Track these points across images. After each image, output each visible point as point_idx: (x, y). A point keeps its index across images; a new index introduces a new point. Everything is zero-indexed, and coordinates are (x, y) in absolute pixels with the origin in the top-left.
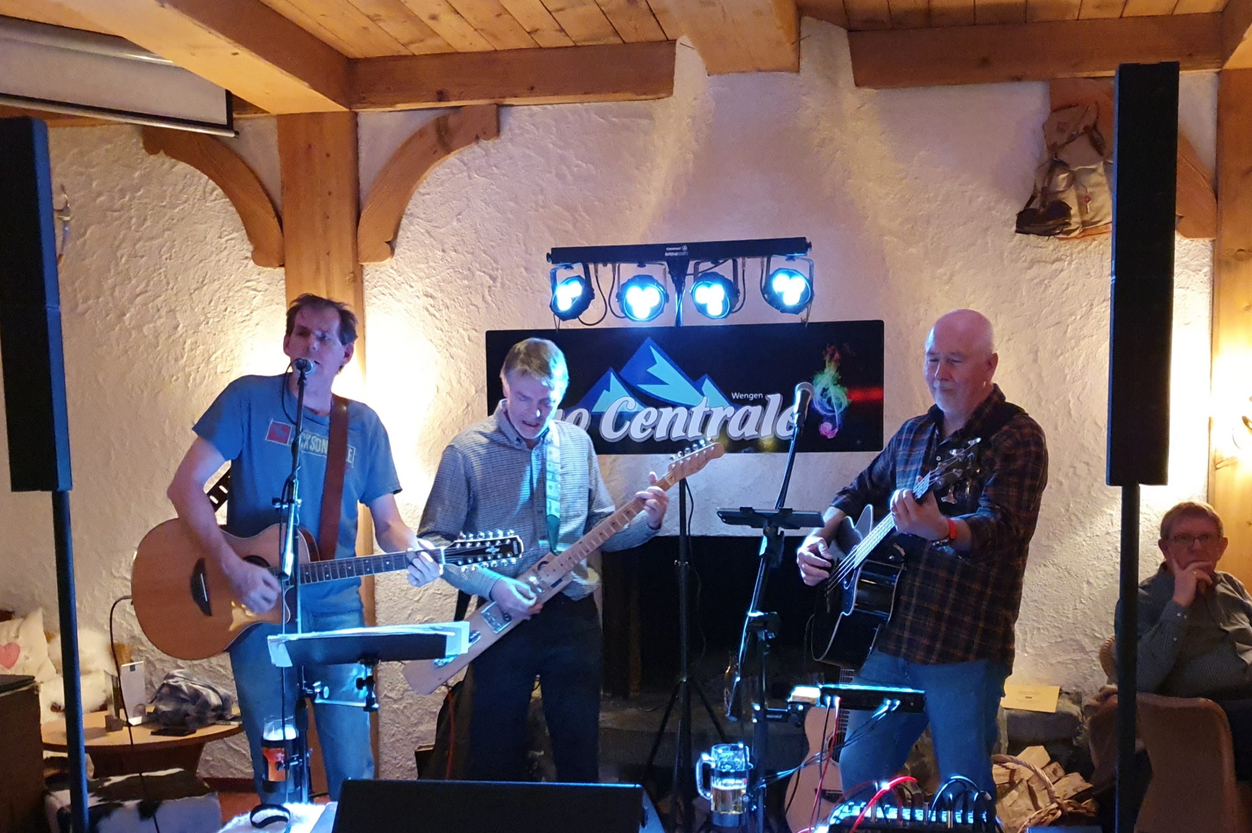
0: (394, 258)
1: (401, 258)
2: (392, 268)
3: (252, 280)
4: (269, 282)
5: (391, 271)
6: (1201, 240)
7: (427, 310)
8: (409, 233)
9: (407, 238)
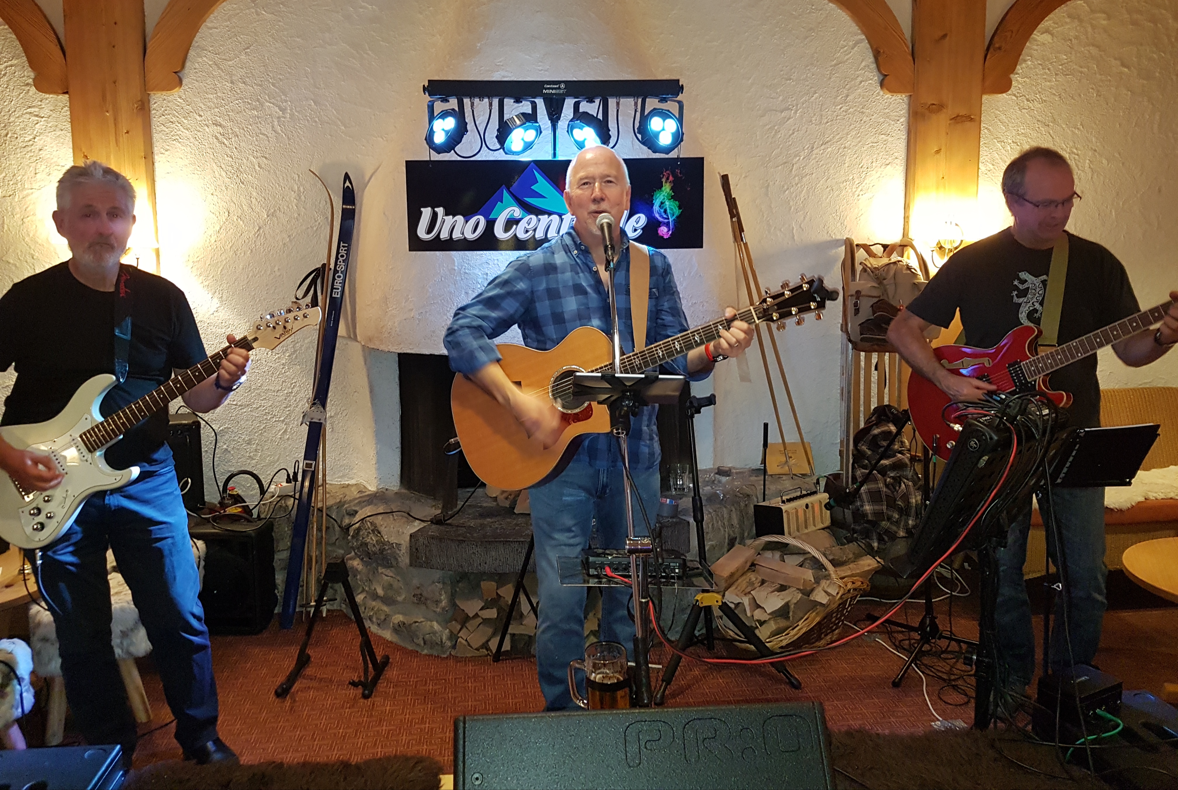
0: (182, 88)
1: (189, 88)
2: (180, 97)
3: (34, 106)
4: (52, 108)
5: (179, 100)
6: (899, 95)
7: (217, 139)
8: (196, 64)
9: (195, 69)
